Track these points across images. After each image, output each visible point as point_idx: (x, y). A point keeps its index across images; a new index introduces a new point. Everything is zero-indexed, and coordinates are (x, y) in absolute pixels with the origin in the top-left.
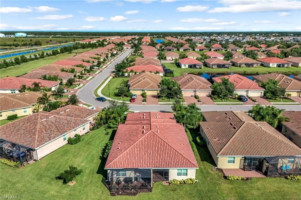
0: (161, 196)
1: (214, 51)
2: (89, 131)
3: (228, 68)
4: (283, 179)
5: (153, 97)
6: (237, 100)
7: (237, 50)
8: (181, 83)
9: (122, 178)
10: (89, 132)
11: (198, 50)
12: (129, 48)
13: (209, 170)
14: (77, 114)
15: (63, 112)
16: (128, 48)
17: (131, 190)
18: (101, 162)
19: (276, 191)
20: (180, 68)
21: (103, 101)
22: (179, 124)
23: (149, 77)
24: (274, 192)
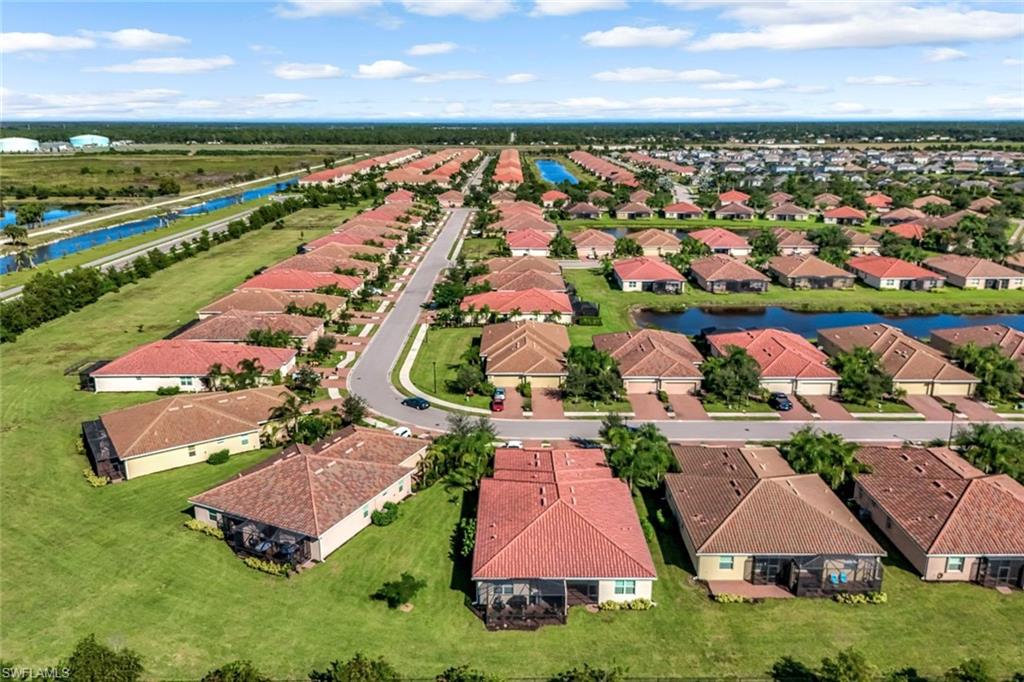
0: (584, 631)
1: (725, 218)
2: (411, 492)
3: (758, 290)
4: (829, 602)
5: (547, 394)
6: (767, 406)
7: (797, 217)
8: (620, 356)
9: (505, 598)
10: (410, 496)
11: (675, 216)
12: (458, 204)
13: (681, 584)
14: (380, 453)
15: (351, 450)
16: (453, 206)
17: (525, 620)
18: (455, 566)
19: (807, 625)
20: (617, 292)
21: (421, 409)
22: (618, 479)
23: (535, 337)
24: (804, 625)
